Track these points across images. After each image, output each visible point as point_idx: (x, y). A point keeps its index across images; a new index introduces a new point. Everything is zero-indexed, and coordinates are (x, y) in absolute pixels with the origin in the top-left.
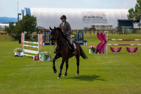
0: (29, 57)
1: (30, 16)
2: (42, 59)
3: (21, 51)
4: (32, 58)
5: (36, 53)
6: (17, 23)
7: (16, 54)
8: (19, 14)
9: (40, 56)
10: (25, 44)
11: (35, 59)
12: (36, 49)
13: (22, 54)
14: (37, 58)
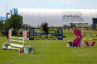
0: (15, 50)
1: (17, 15)
2: (26, 52)
3: (8, 45)
4: (18, 50)
5: (21, 46)
6: (6, 21)
7: (4, 48)
8: (8, 14)
9: (24, 49)
10: (12, 39)
11: (21, 52)
12: (21, 44)
13: (9, 47)
14: (22, 51)
